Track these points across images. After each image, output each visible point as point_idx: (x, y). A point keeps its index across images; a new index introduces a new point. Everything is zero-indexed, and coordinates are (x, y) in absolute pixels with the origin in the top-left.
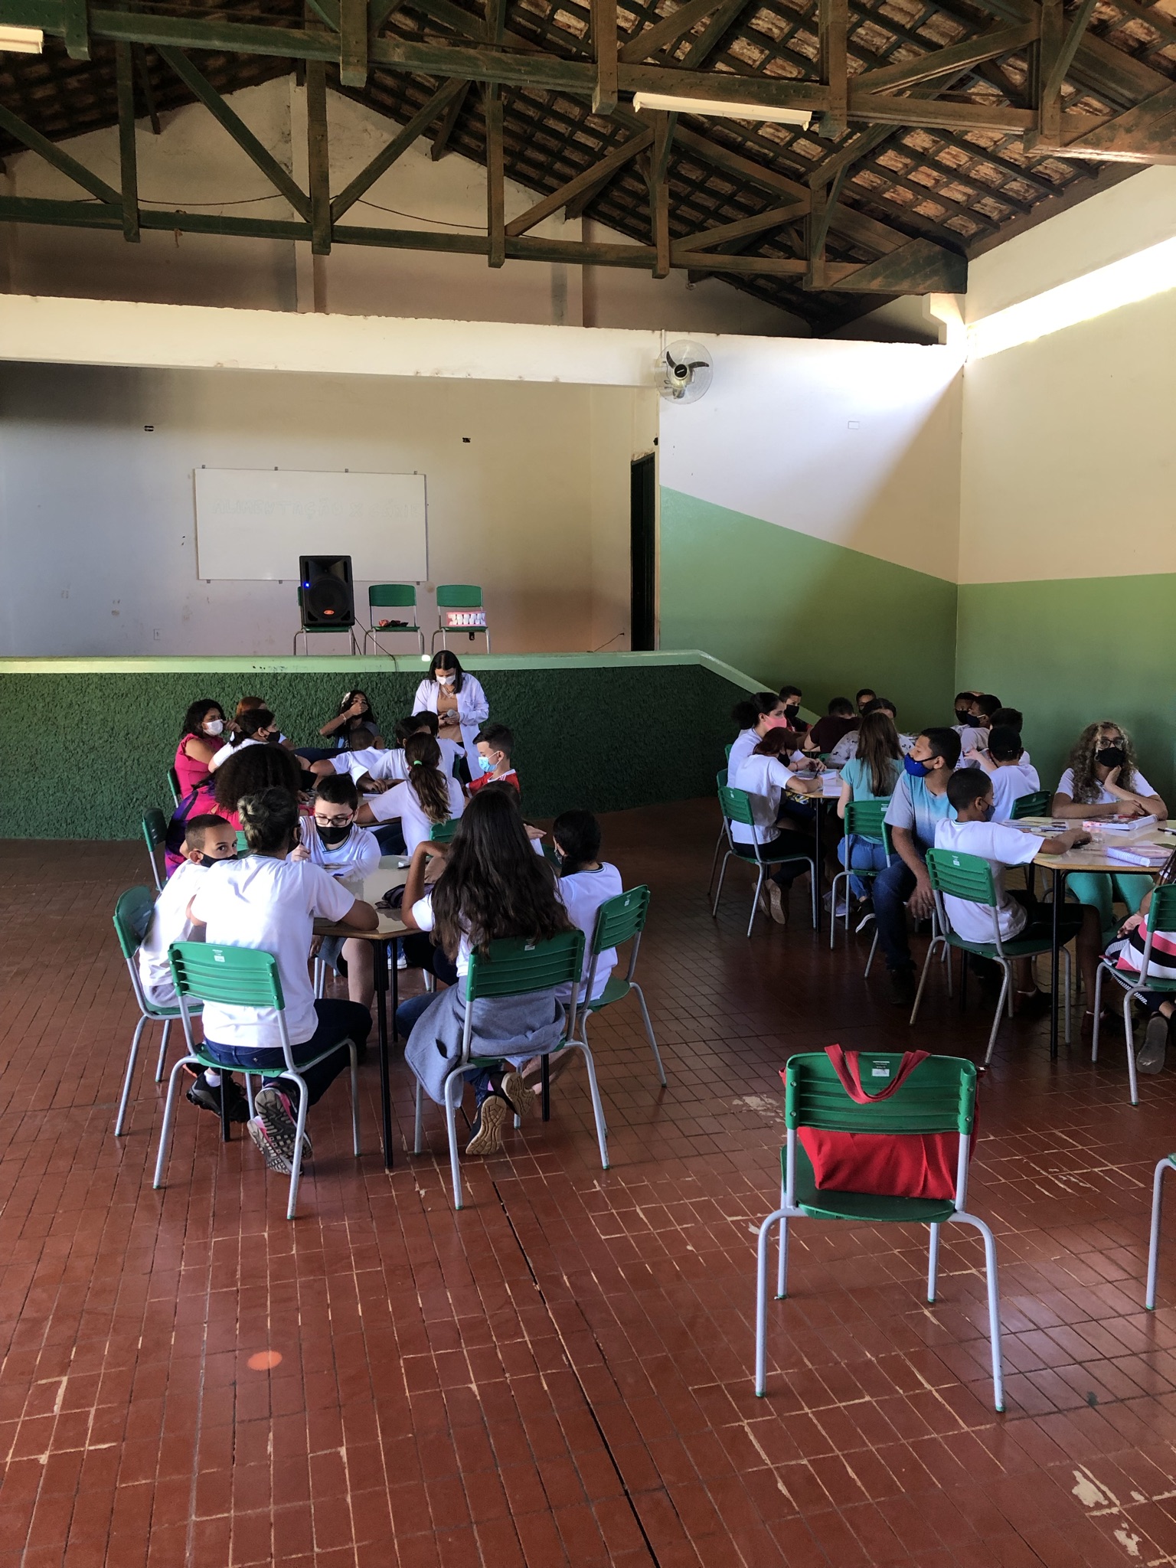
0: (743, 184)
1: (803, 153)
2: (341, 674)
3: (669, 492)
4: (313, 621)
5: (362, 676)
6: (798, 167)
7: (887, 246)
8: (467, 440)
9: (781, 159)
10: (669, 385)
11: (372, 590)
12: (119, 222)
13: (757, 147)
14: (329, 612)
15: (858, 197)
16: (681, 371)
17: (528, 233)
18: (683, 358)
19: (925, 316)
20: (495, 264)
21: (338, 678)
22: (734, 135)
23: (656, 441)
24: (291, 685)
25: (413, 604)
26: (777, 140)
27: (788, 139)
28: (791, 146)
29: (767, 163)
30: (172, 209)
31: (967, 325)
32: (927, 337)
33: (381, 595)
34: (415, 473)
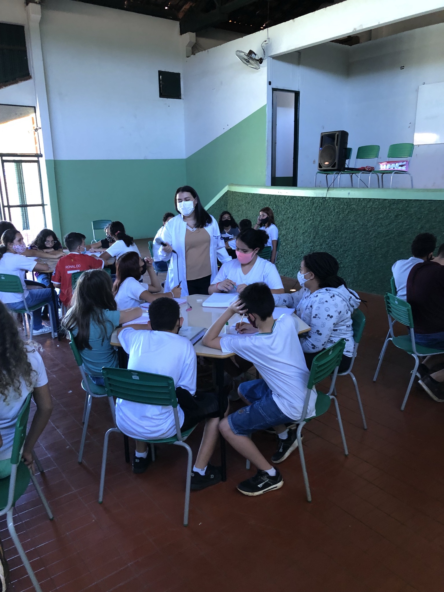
4: (321, 168)
5: (315, 199)
11: (360, 149)
14: (327, 163)
24: (290, 202)
25: (375, 156)
33: (363, 152)
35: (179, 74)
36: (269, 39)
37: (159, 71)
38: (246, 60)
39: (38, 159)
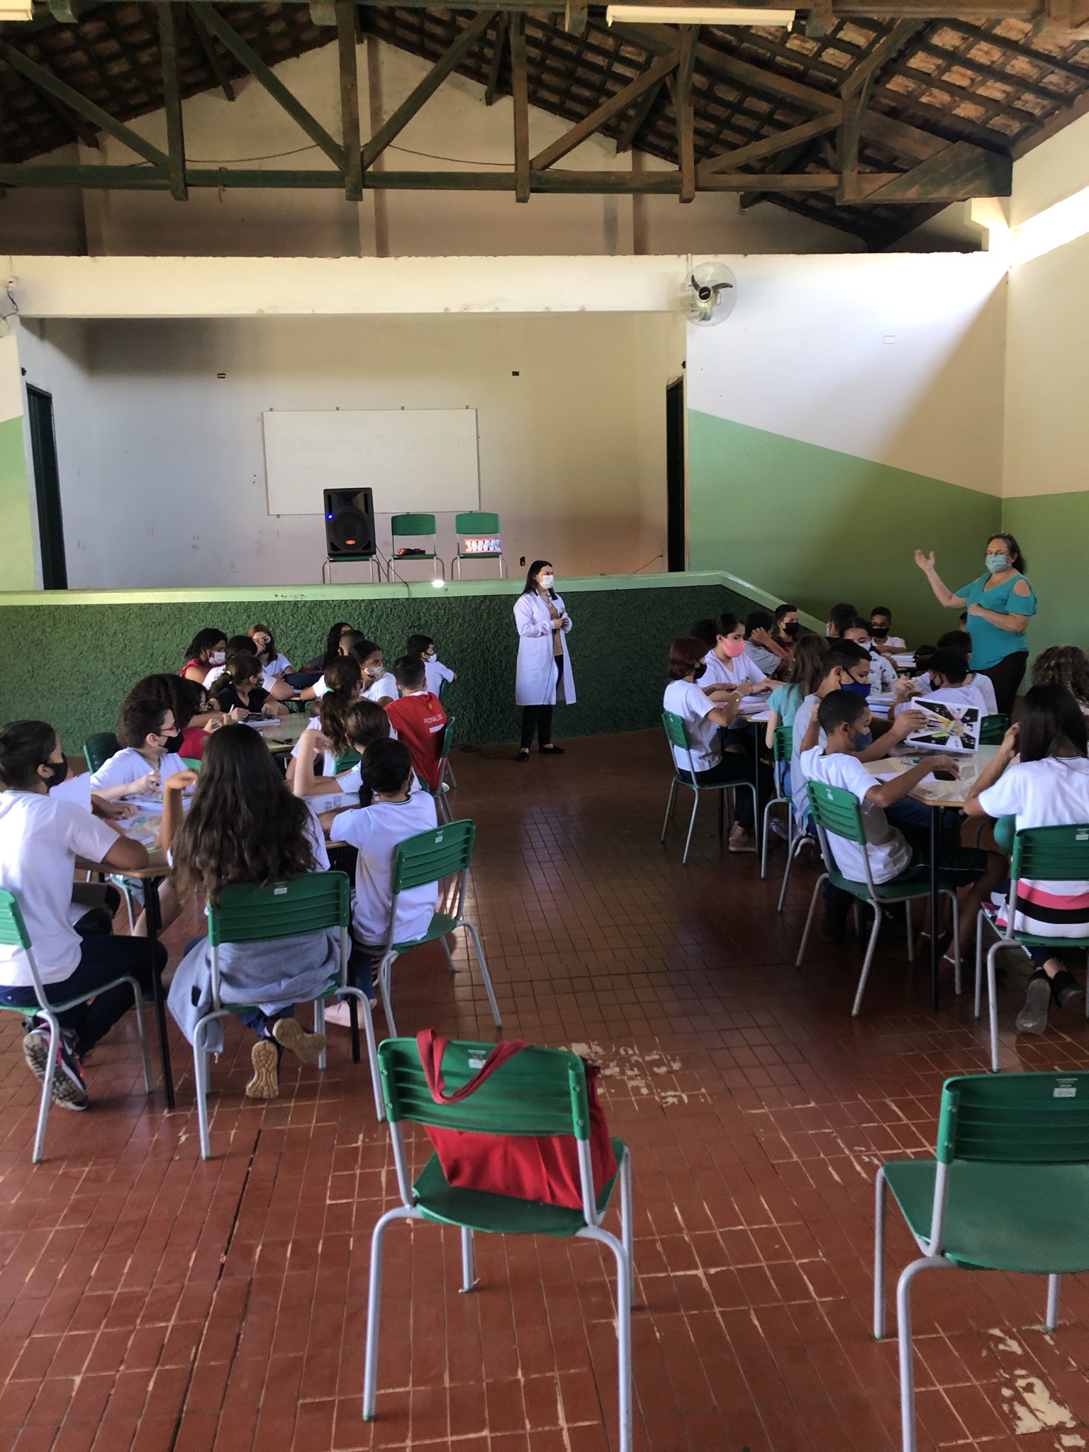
0: (779, 102)
1: (833, 63)
2: (357, 600)
3: (697, 414)
4: (337, 552)
5: (377, 602)
6: (829, 77)
7: (924, 152)
8: (516, 374)
9: (812, 72)
10: (696, 309)
11: (394, 520)
12: (166, 182)
13: (787, 62)
14: (350, 542)
15: (894, 104)
16: (705, 293)
17: (553, 167)
18: (706, 279)
19: (966, 223)
20: (522, 199)
21: (354, 605)
22: (761, 51)
23: (684, 365)
24: (311, 612)
25: (433, 532)
26: (805, 52)
27: (815, 49)
28: (820, 56)
29: (799, 77)
30: (214, 167)
31: (1013, 228)
32: (969, 243)
33: (402, 524)
34: (467, 408)
36: (16, 278)
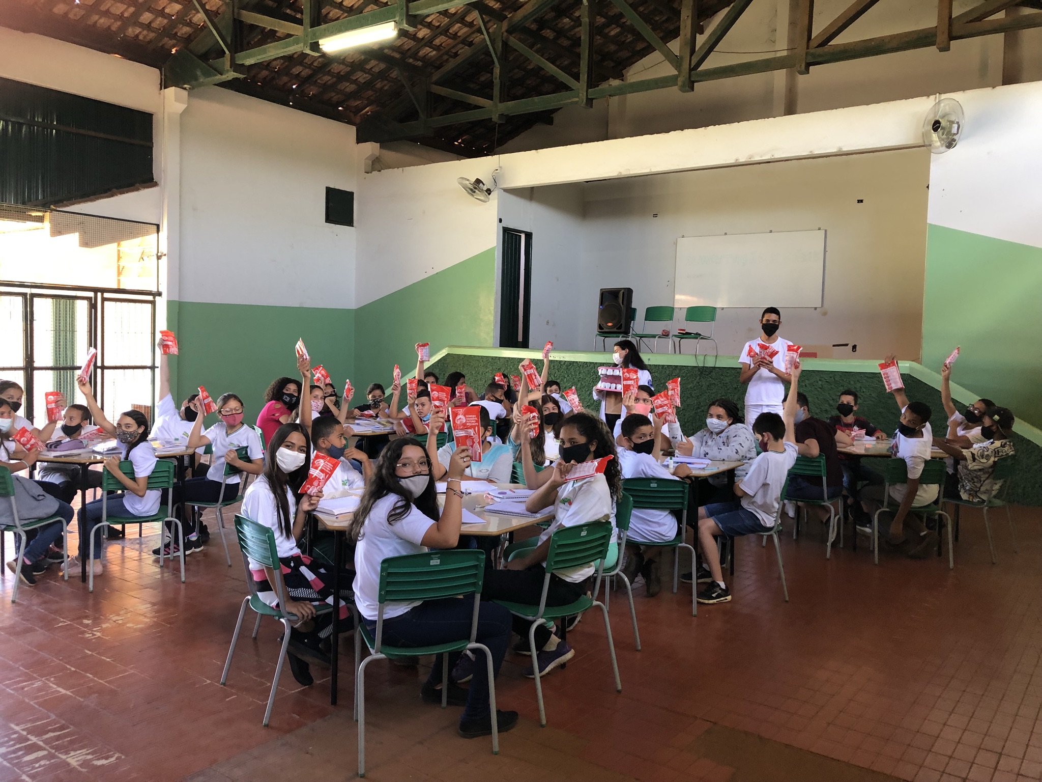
4: (603, 331)
8: (860, 201)
12: (577, 99)
14: (610, 324)
16: (936, 125)
17: (832, 43)
18: (936, 114)
20: (805, 72)
23: (928, 187)
25: (671, 319)
33: (654, 313)
34: (819, 229)
35: (352, 194)
36: (500, 167)
37: (326, 187)
38: (471, 190)
39: (154, 298)
